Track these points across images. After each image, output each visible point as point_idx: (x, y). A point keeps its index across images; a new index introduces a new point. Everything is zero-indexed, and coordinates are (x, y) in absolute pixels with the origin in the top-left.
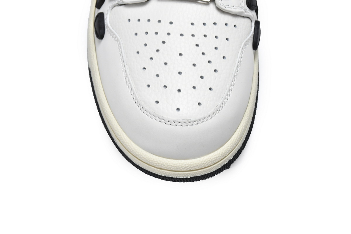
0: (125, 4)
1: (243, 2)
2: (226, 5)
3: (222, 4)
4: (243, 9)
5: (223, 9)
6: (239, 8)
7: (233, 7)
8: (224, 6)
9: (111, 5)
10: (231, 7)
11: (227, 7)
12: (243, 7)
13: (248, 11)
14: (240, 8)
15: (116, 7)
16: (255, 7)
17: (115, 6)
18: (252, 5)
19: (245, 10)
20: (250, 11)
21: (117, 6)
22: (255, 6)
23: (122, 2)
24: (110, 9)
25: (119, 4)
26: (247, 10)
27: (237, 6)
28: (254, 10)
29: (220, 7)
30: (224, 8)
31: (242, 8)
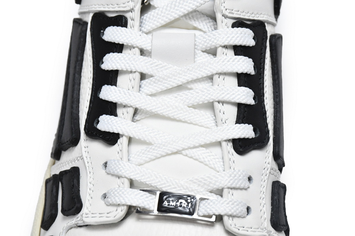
0: (86, 226)
1: (266, 220)
2: (240, 227)
3: (233, 226)
4: (266, 231)
5: (235, 233)
6: (259, 230)
7: (251, 230)
8: (237, 228)
9: (66, 225)
10: (247, 229)
11: (241, 229)
12: (265, 228)
13: (274, 233)
14: (261, 230)
15: (73, 230)
16: (285, 227)
17: (71, 228)
18: (280, 225)
19: (269, 232)
20: (277, 233)
21: (75, 227)
22: (284, 225)
23: (82, 222)
24: (65, 231)
25: (78, 225)
26: (272, 233)
27: (257, 227)
28: (283, 232)
29: (230, 230)
30: (236, 231)
31: (264, 230)
